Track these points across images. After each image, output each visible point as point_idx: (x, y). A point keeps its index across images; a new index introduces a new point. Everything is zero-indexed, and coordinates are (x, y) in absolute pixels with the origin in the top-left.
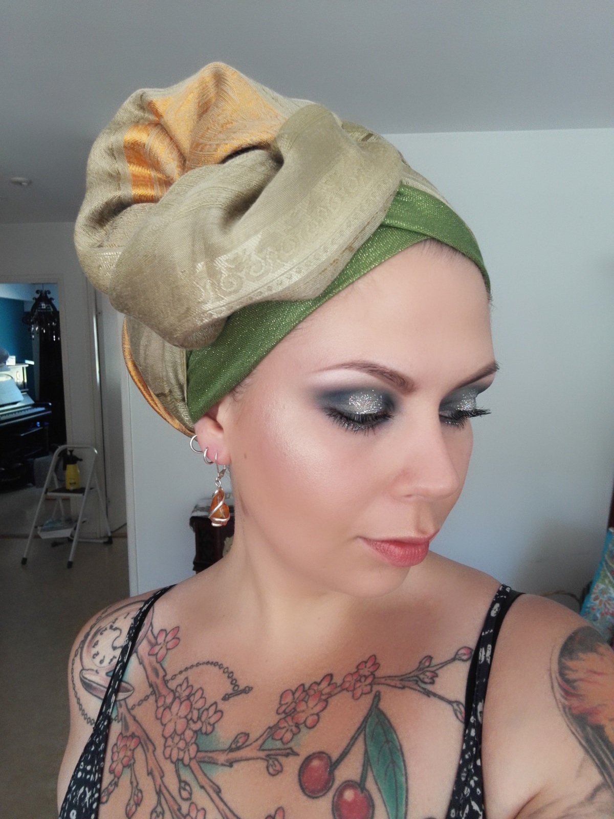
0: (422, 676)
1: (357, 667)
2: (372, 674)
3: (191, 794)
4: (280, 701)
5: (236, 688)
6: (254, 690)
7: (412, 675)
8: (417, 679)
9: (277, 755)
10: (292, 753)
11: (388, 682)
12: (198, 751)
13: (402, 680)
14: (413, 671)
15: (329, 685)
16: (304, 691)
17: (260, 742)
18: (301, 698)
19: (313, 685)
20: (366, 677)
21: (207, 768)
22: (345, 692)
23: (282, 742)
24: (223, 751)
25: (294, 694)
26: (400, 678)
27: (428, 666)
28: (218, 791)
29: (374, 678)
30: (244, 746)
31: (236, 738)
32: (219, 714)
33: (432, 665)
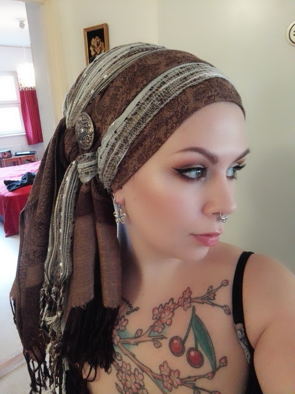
0: (210, 296)
1: (183, 294)
2: (190, 297)
4: (153, 313)
6: (140, 309)
7: (205, 296)
8: (208, 298)
9: (157, 339)
10: (163, 337)
11: (197, 301)
13: (202, 299)
14: (206, 294)
15: (172, 304)
16: (162, 308)
17: (148, 333)
18: (161, 312)
19: (166, 304)
20: (187, 299)
21: (127, 346)
22: (180, 307)
23: (158, 333)
24: (132, 338)
25: (158, 309)
26: (201, 298)
27: (211, 291)
28: (134, 356)
29: (191, 299)
30: (141, 335)
31: (137, 332)
33: (213, 290)
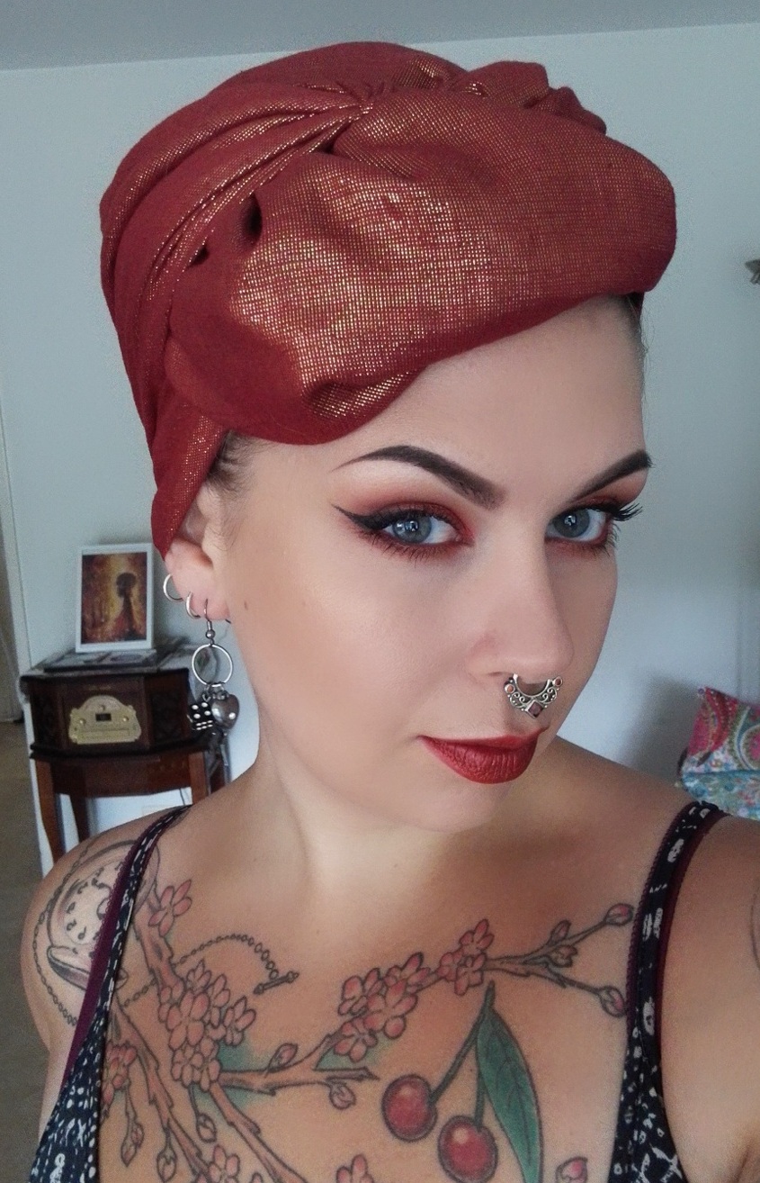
0: (555, 955)
1: (460, 941)
2: (483, 953)
3: (215, 1132)
4: (343, 995)
5: (275, 974)
6: (301, 976)
7: (540, 953)
8: (548, 960)
9: (345, 1078)
10: (366, 1075)
11: (508, 966)
12: (222, 1070)
13: (525, 963)
14: (542, 948)
15: (418, 970)
16: (379, 979)
17: (315, 1058)
18: (374, 991)
19: (394, 970)
20: (474, 959)
21: (237, 1096)
22: (442, 983)
24: (260, 1071)
25: (363, 983)
26: (522, 960)
27: (564, 938)
28: (256, 1130)
29: (486, 959)
30: (291, 1063)
31: (278, 1051)
32: (250, 1015)
33: (569, 936)
